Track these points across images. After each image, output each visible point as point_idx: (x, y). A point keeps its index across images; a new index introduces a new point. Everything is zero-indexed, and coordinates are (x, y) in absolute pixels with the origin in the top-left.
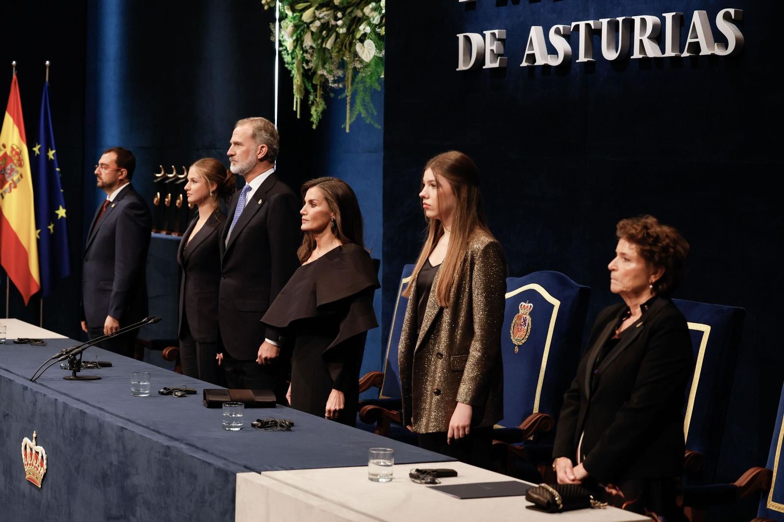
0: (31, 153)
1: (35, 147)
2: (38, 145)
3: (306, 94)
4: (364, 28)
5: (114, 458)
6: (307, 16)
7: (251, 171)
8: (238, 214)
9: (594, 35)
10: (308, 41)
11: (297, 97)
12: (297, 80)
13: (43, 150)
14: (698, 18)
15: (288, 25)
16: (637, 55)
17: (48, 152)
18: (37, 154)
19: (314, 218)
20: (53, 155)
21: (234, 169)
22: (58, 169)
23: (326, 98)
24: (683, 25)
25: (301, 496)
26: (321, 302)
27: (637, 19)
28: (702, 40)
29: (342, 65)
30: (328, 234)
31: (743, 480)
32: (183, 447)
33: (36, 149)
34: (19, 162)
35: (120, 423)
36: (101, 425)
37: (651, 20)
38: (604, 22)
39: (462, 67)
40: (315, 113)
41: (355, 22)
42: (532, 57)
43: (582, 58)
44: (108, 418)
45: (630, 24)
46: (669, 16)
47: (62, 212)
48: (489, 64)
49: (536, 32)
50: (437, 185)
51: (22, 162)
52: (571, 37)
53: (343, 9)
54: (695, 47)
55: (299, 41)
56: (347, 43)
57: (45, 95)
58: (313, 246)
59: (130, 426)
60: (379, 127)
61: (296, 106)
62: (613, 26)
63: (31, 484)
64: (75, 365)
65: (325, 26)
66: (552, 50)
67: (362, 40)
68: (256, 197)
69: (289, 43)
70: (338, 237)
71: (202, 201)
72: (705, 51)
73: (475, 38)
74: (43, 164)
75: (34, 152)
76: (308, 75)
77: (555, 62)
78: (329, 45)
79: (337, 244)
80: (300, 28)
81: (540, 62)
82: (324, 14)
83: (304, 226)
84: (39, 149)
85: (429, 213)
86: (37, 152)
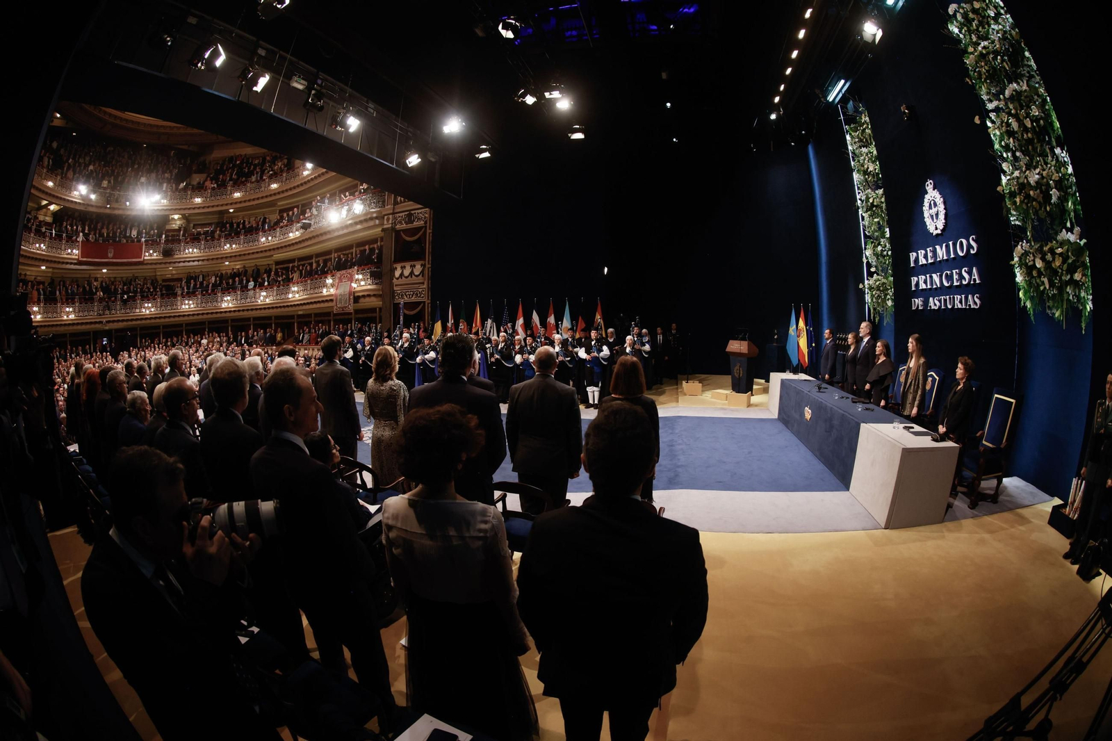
0: (806, 329)
3: (874, 315)
4: (888, 297)
5: (829, 415)
6: (874, 293)
7: (865, 336)
8: (861, 348)
9: (945, 300)
10: (874, 300)
11: (872, 315)
12: (872, 311)
14: (970, 297)
15: (869, 295)
16: (956, 307)
17: (810, 328)
18: (808, 330)
19: (879, 351)
20: (813, 329)
21: (860, 335)
23: (879, 316)
24: (966, 298)
25: (876, 431)
26: (881, 375)
27: (956, 296)
28: (971, 303)
29: (883, 307)
30: (882, 355)
31: (978, 435)
32: (847, 414)
33: (808, 328)
35: (831, 406)
36: (826, 406)
37: (959, 297)
38: (948, 297)
39: (913, 309)
40: (877, 319)
41: (886, 295)
42: (930, 307)
43: (943, 307)
44: (828, 405)
45: (954, 298)
46: (963, 296)
47: (814, 345)
48: (920, 308)
49: (931, 299)
50: (912, 343)
51: (804, 331)
52: (940, 301)
53: (883, 291)
54: (970, 305)
55: (872, 300)
56: (884, 300)
57: (809, 313)
58: (879, 359)
59: (834, 407)
60: (893, 324)
61: (872, 318)
62: (950, 298)
63: (806, 420)
64: (820, 388)
65: (878, 296)
66: (935, 305)
67: (888, 300)
68: (866, 343)
69: (870, 301)
70: (885, 356)
71: (852, 344)
72: (972, 307)
73: (916, 300)
74: (809, 333)
76: (875, 309)
77: (936, 308)
78: (880, 301)
79: (885, 358)
80: (872, 296)
81: (932, 308)
82: (878, 292)
83: (877, 353)
85: (910, 351)
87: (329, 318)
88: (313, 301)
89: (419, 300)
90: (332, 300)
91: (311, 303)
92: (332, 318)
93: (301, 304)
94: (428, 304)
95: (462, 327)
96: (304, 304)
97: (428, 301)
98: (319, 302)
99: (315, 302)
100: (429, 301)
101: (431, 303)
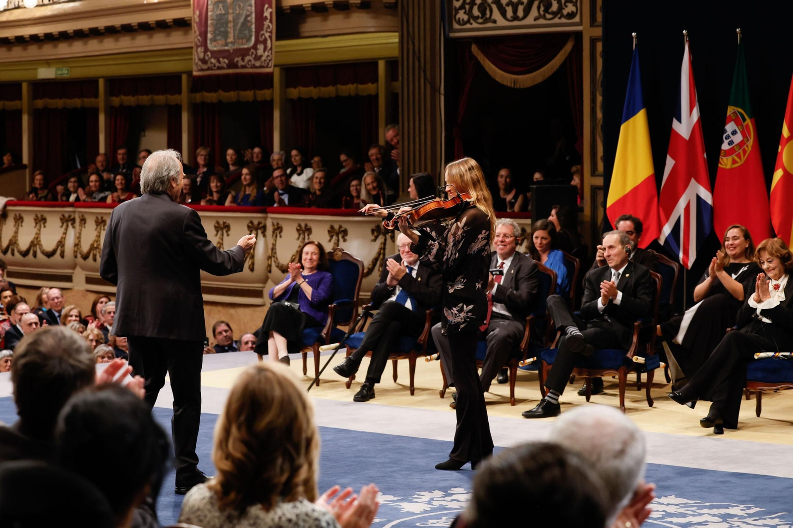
87: (173, 99)
88: (101, 23)
89: (558, 25)
90: (182, 24)
91: (95, 33)
92: (184, 98)
93: (49, 38)
94: (593, 41)
95: (738, 138)
96: (64, 36)
97: (591, 32)
98: (128, 30)
99: (111, 31)
100: (598, 32)
101: (606, 38)
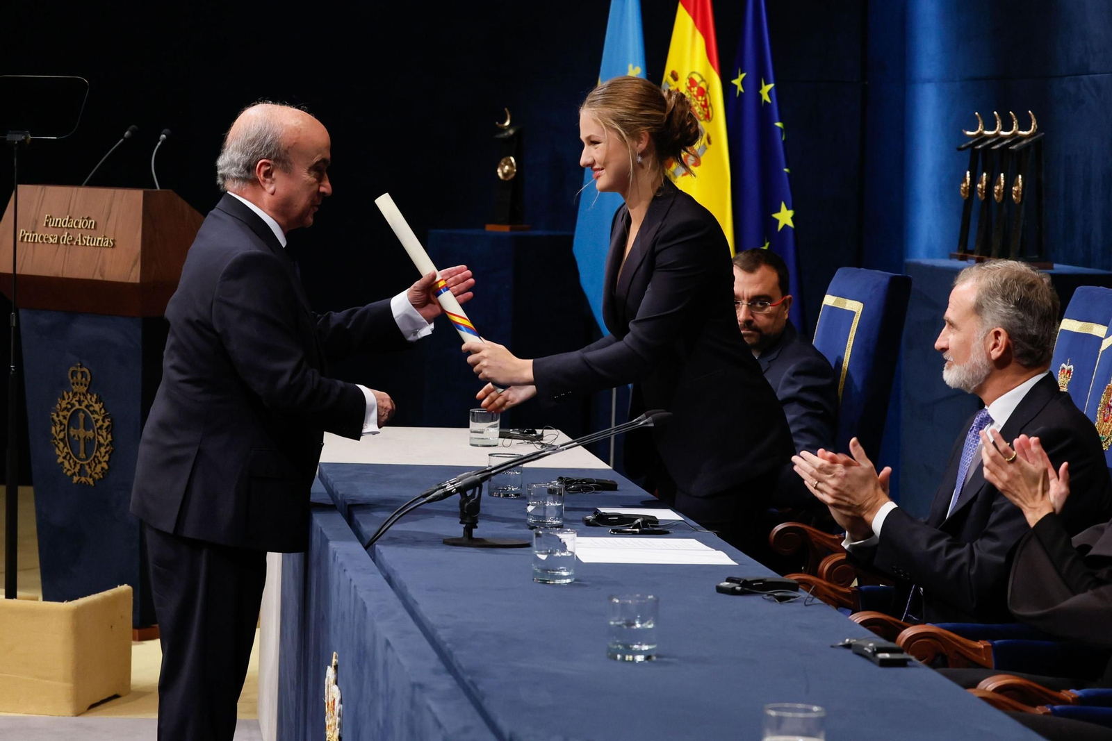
0: (728, 89)
1: (737, 77)
2: (742, 73)
13: (751, 84)
17: (760, 88)
18: (740, 92)
20: (769, 93)
22: (779, 124)
33: (737, 82)
34: (706, 109)
51: (710, 109)
74: (750, 114)
75: (736, 87)
84: (743, 82)
86: (740, 88)
